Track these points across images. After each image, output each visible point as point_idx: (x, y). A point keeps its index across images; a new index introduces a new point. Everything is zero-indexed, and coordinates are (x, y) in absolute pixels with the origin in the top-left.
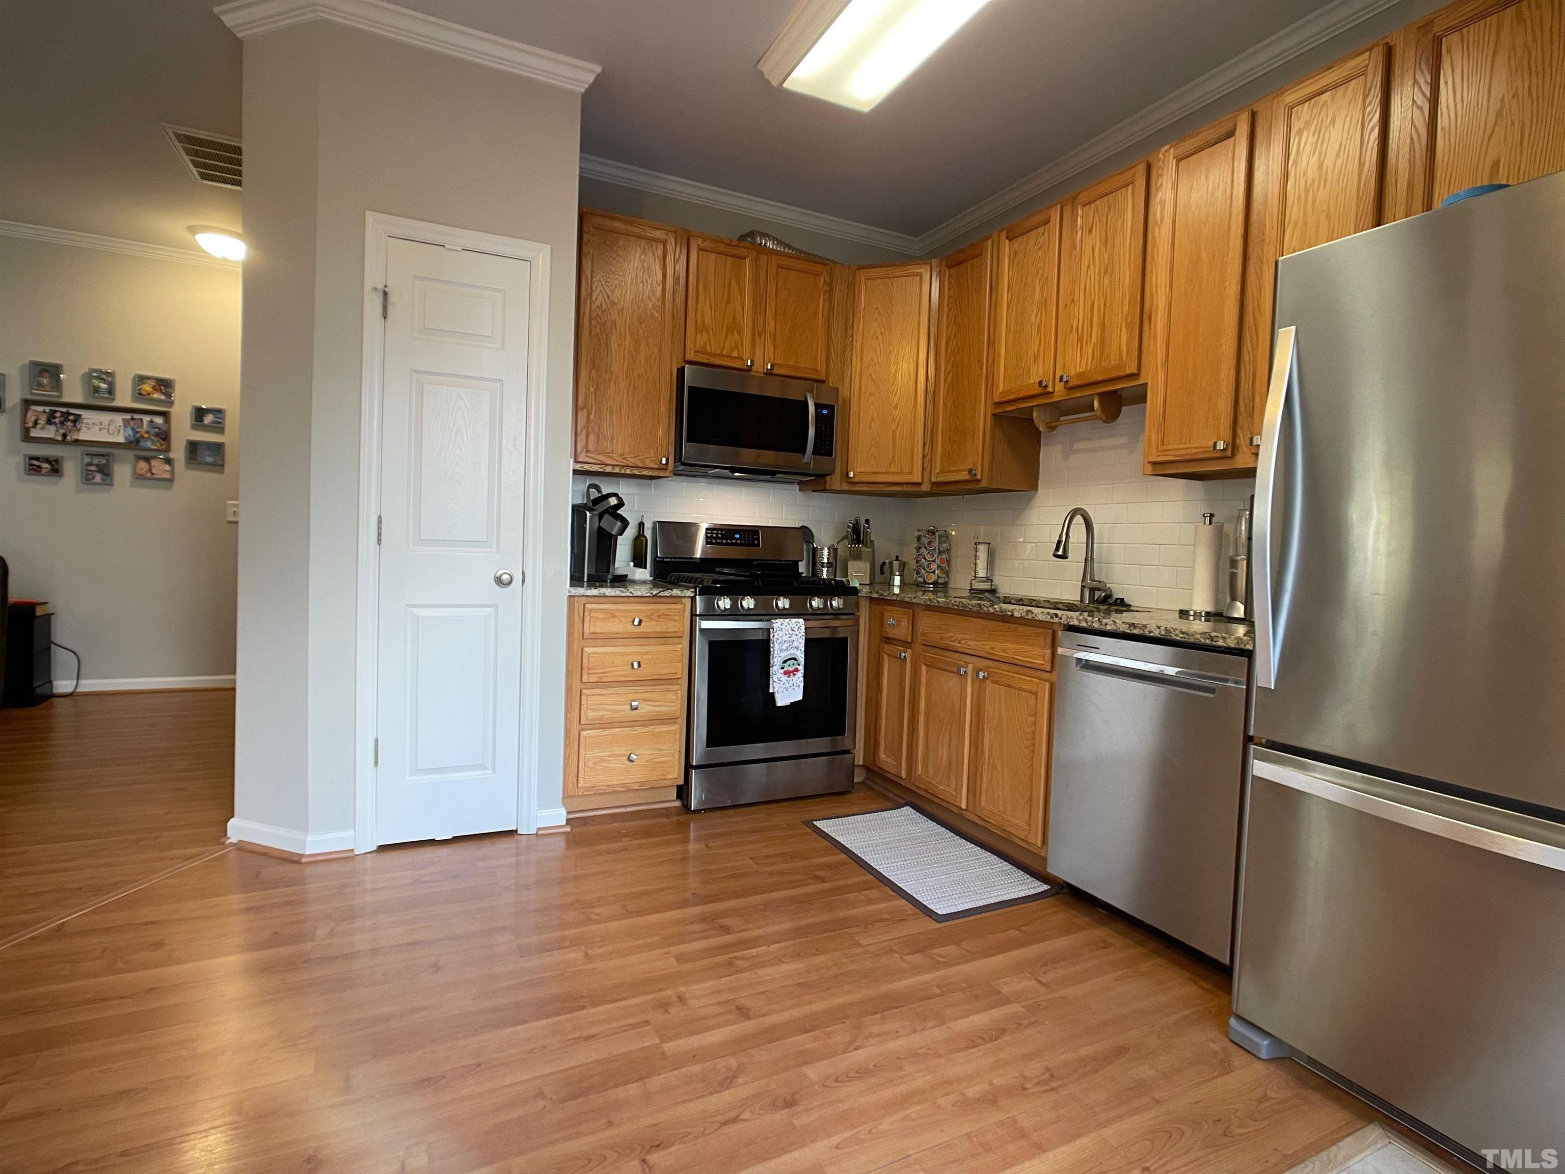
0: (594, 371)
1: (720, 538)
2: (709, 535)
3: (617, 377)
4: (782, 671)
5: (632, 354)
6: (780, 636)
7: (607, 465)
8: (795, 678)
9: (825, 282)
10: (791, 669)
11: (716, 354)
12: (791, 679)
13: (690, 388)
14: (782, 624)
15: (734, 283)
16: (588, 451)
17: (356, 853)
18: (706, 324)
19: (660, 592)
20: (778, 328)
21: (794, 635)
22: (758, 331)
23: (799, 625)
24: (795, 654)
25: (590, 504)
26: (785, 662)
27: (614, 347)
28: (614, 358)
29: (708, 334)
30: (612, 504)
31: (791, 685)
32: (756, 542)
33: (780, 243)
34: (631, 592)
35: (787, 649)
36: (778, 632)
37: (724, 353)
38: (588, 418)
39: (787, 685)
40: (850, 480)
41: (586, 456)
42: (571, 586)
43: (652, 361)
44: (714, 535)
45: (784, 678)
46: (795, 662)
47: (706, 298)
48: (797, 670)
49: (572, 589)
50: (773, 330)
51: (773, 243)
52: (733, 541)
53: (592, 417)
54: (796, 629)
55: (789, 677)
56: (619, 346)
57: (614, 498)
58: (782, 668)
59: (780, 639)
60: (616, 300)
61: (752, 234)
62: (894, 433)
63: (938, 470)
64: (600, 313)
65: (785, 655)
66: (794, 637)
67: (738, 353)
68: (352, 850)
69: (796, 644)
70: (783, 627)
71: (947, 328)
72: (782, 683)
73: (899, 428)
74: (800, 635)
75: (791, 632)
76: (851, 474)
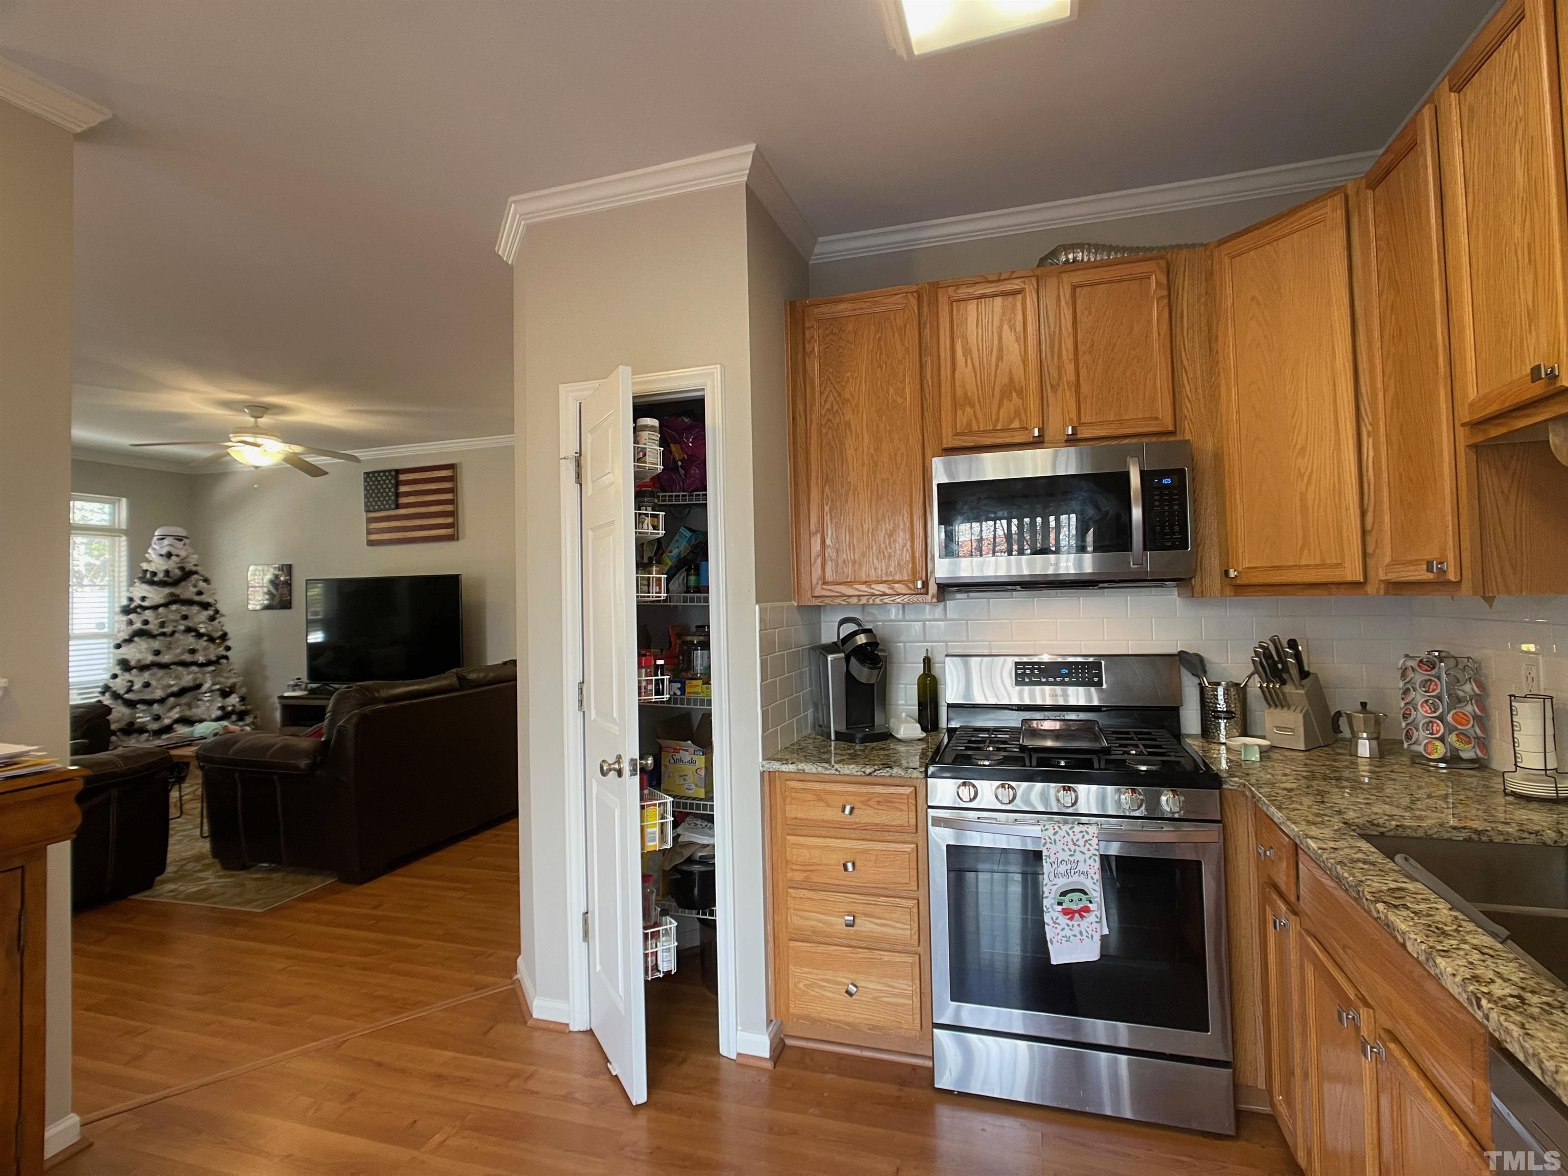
0: (827, 486)
1: (1036, 676)
2: (1019, 672)
3: (855, 489)
4: (1060, 908)
5: (872, 456)
6: (1052, 851)
7: (850, 596)
8: (1084, 923)
9: (1158, 283)
10: (1074, 907)
11: (985, 431)
12: (1076, 923)
13: (939, 485)
14: (1055, 834)
15: (1006, 327)
16: (825, 583)
17: (572, 1028)
18: (969, 395)
19: (876, 770)
20: (1083, 372)
21: (1077, 853)
22: (1051, 385)
23: (1087, 837)
24: (1082, 884)
25: (840, 644)
26: (1063, 894)
27: (850, 452)
28: (851, 467)
29: (973, 406)
30: (860, 643)
31: (1077, 933)
32: (1096, 679)
33: (1098, 248)
34: (836, 770)
35: (1067, 874)
36: (1048, 845)
37: (999, 427)
38: (823, 542)
39: (1067, 932)
40: (1234, 582)
41: (822, 589)
42: (764, 759)
43: (899, 461)
44: (1028, 672)
45: (1063, 920)
46: (1084, 897)
47: (966, 362)
48: (1087, 910)
49: (765, 763)
50: (1072, 378)
51: (1089, 252)
52: (1058, 679)
53: (828, 542)
54: (1081, 842)
55: (1071, 919)
56: (856, 450)
57: (862, 636)
58: (1060, 904)
59: (1053, 856)
60: (848, 396)
61: (1054, 254)
62: (1303, 498)
63: (1387, 560)
64: (831, 417)
65: (1063, 883)
66: (1078, 856)
67: (1021, 421)
68: (567, 1025)
69: (1082, 867)
70: (1057, 837)
71: (1380, 296)
72: (1059, 928)
73: (1311, 488)
74: (1088, 854)
75: (1073, 848)
76: (1232, 574)
